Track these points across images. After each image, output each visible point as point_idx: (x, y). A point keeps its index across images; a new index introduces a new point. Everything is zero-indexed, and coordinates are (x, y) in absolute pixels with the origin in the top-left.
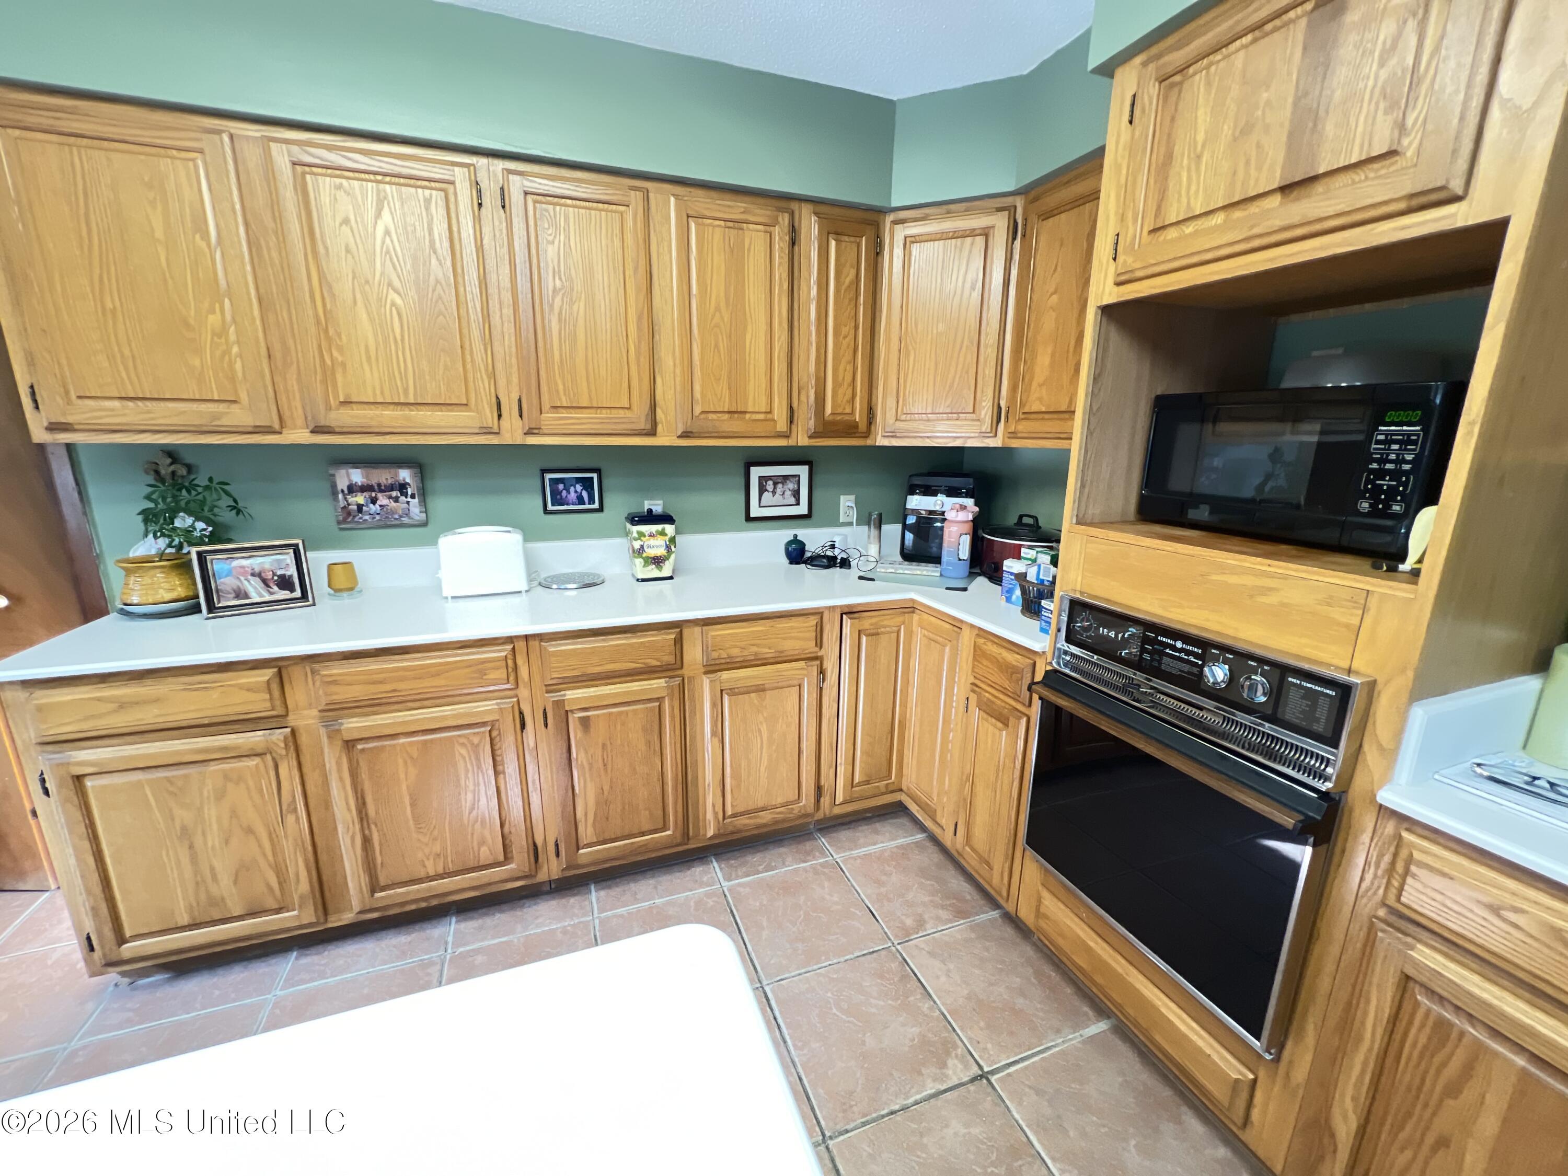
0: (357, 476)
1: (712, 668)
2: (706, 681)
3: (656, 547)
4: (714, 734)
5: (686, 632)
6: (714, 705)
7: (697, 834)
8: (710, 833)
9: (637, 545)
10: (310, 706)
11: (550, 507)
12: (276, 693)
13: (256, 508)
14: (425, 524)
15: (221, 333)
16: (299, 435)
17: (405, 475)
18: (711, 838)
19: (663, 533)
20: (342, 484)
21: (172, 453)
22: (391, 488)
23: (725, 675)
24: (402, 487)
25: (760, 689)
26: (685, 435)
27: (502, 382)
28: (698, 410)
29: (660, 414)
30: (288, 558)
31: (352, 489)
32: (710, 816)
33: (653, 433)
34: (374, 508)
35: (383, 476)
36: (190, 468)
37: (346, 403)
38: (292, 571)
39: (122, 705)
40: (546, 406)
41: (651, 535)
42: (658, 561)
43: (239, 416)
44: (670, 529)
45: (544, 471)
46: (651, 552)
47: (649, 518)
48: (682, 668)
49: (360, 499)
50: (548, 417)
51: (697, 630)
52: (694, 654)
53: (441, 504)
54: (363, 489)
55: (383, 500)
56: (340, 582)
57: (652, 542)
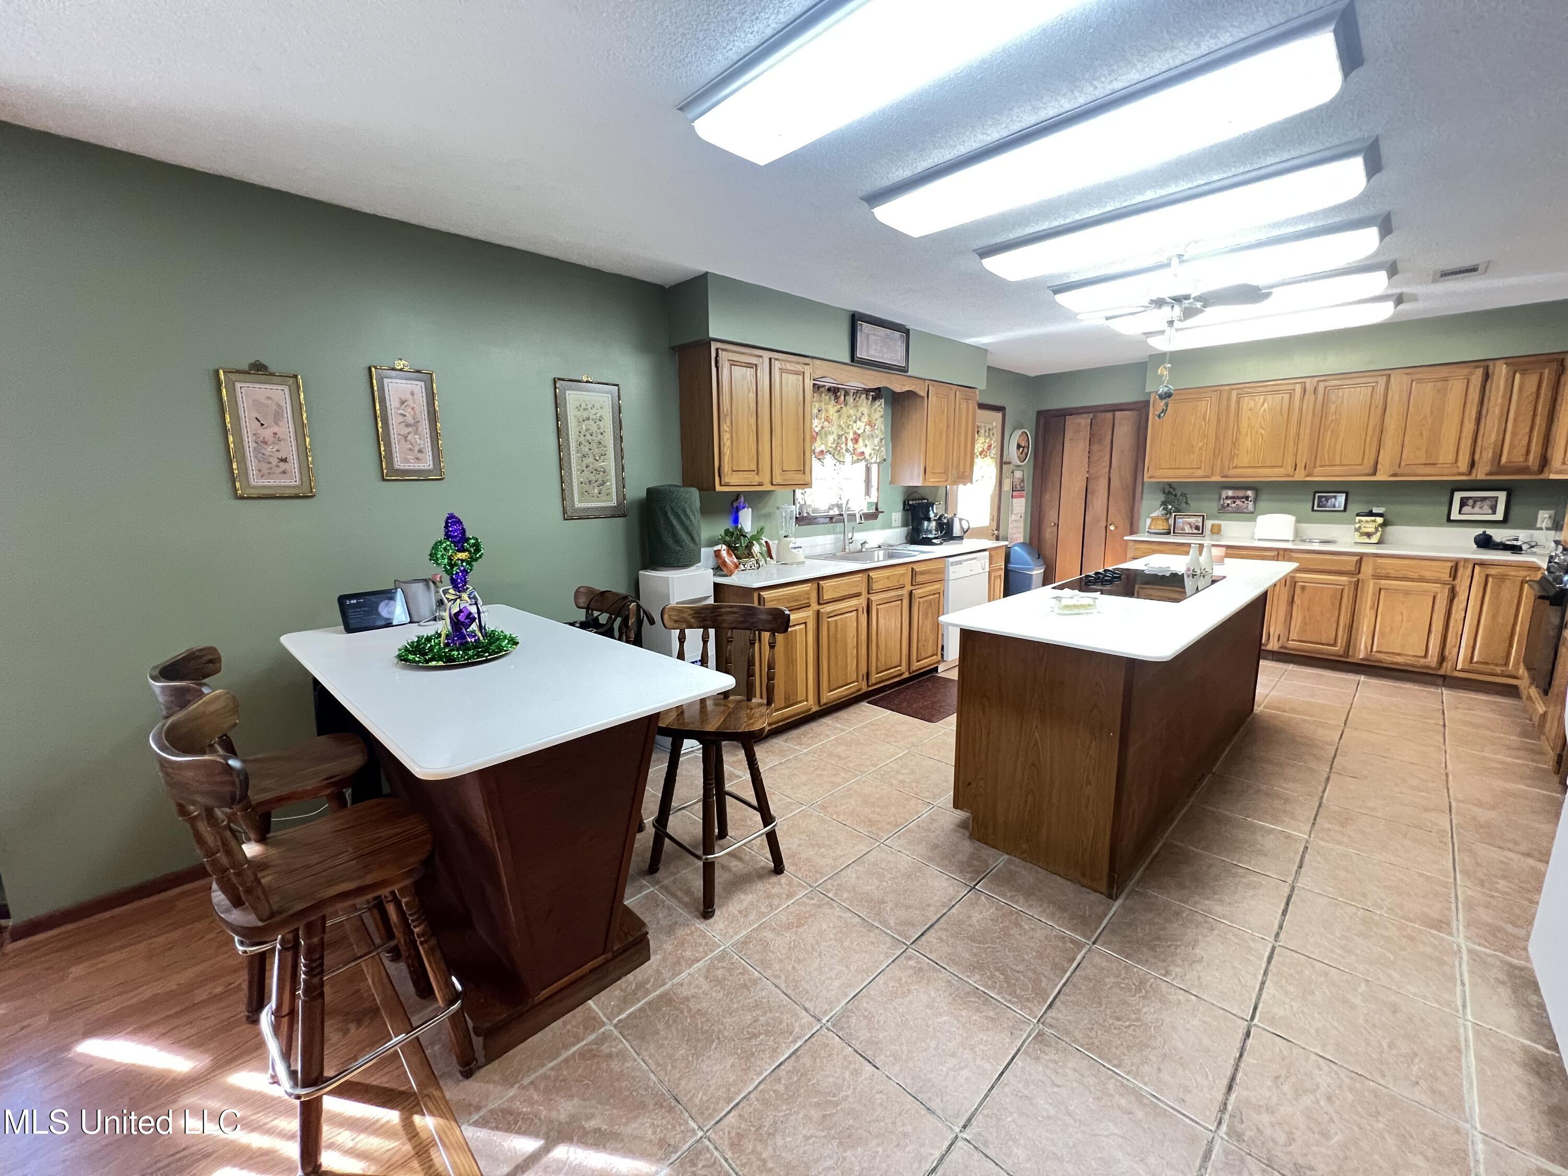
0: (1230, 493)
1: (1377, 577)
2: (1372, 582)
3: (1370, 528)
4: (1372, 608)
5: (1365, 559)
6: (1374, 594)
7: (1353, 656)
8: (1361, 656)
9: (1357, 526)
11: (1316, 508)
13: (1193, 504)
14: (1253, 513)
15: (1201, 448)
16: (1217, 478)
17: (1249, 493)
18: (1362, 659)
19: (1374, 521)
20: (1224, 496)
21: (1170, 485)
22: (1242, 498)
23: (1383, 582)
24: (1247, 498)
25: (1407, 593)
26: (1394, 475)
27: (1299, 456)
28: (1403, 464)
29: (1379, 466)
30: (1200, 520)
31: (1227, 498)
32: (1362, 647)
33: (1374, 473)
34: (1234, 505)
35: (1240, 493)
36: (1174, 490)
37: (1235, 467)
38: (1200, 524)
40: (1318, 463)
41: (1367, 522)
42: (1369, 535)
43: (1200, 473)
44: (1380, 520)
45: (1315, 493)
46: (1364, 530)
47: (1371, 514)
48: (1359, 572)
49: (1229, 502)
50: (1318, 470)
51: (1371, 559)
52: (1367, 569)
53: (1261, 505)
54: (1232, 498)
55: (1238, 502)
56: (1215, 531)
57: (1367, 525)
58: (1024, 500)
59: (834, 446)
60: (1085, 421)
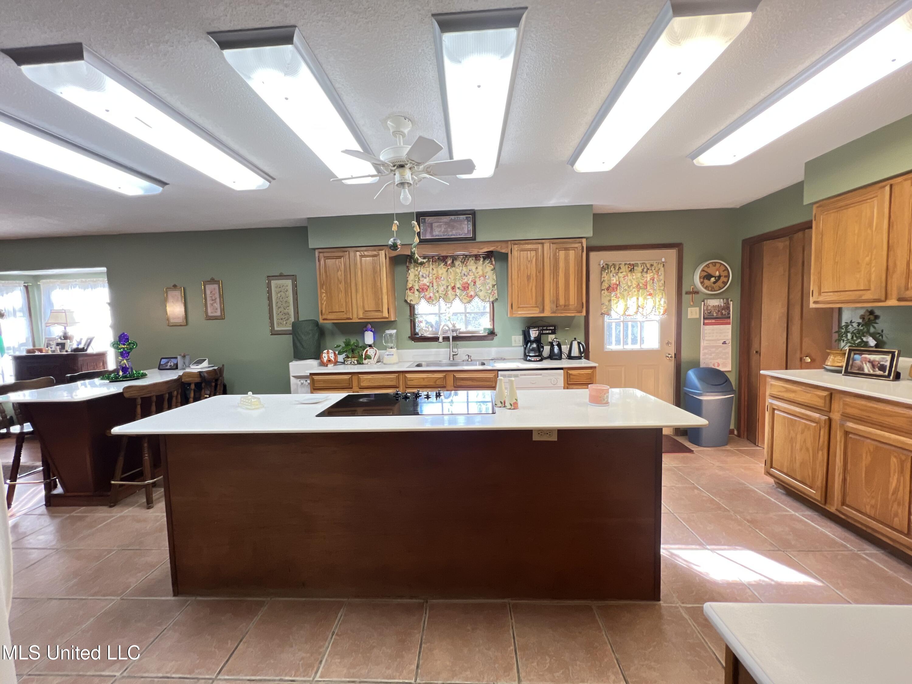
10: (838, 412)
12: (828, 401)
15: (870, 262)
16: (895, 302)
38: (887, 364)
39: (788, 390)
58: (730, 327)
59: (444, 293)
60: (781, 244)
